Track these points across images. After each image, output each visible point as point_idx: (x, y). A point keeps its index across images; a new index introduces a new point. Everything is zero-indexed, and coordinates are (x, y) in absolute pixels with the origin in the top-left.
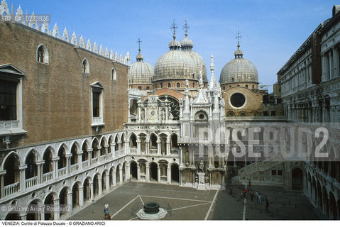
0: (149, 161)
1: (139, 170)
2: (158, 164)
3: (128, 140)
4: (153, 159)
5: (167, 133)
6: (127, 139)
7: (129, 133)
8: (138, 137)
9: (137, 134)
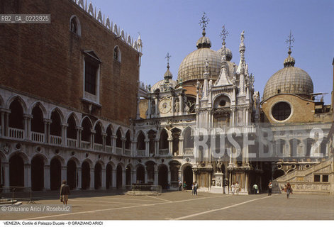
0: (159, 162)
1: (146, 176)
2: (169, 166)
3: (136, 139)
4: (163, 161)
5: (181, 128)
6: (134, 138)
7: (137, 131)
8: (146, 135)
9: (145, 132)
